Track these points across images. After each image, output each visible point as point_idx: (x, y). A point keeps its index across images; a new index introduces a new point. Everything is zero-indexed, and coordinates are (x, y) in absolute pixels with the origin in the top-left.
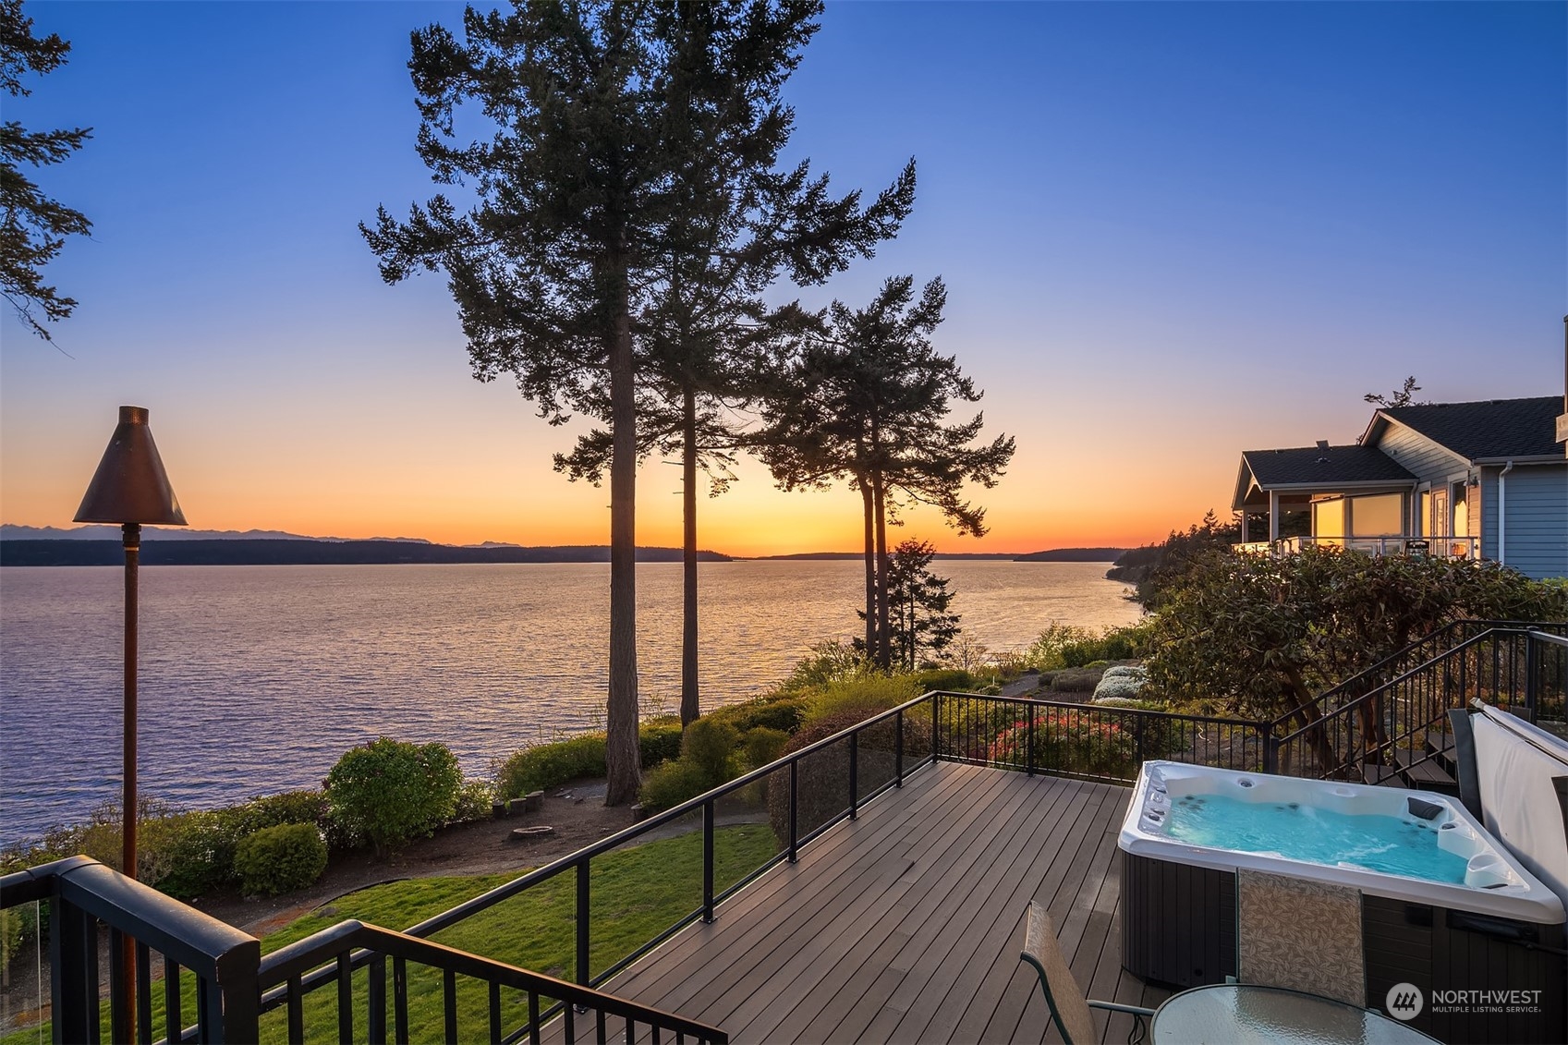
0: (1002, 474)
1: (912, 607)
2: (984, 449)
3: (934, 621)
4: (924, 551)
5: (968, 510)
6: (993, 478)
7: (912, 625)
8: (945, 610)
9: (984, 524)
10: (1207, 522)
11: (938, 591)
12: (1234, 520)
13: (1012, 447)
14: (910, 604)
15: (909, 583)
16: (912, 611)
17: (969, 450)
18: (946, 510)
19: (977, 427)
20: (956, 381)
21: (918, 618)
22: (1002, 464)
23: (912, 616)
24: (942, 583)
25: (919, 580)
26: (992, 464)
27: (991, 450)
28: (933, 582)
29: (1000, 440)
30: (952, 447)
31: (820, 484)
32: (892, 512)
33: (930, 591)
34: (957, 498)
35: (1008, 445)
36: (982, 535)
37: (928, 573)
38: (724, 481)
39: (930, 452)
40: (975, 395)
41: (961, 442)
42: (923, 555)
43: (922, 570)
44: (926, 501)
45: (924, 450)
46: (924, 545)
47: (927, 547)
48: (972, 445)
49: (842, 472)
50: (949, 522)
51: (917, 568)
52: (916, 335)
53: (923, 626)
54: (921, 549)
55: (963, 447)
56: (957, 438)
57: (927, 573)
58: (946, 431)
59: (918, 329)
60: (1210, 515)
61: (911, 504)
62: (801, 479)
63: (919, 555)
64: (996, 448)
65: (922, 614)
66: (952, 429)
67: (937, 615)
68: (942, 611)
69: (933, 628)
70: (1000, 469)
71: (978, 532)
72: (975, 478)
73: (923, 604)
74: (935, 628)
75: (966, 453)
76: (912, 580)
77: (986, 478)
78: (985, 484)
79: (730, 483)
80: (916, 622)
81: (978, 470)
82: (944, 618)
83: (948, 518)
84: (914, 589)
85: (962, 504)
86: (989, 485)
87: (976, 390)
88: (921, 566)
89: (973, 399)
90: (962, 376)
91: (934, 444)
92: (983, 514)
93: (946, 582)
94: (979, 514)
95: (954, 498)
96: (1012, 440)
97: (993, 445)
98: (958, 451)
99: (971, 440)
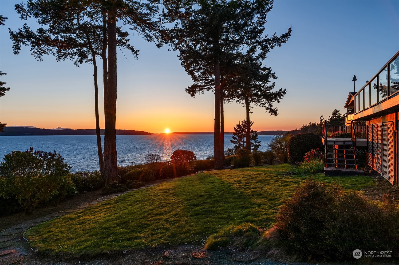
2: (276, 92)
5: (273, 108)
6: (280, 100)
9: (278, 112)
10: (321, 119)
12: (329, 118)
18: (266, 109)
20: (270, 73)
22: (282, 96)
26: (279, 96)
29: (281, 90)
30: (267, 91)
35: (284, 91)
36: (277, 115)
40: (276, 77)
41: (269, 90)
44: (260, 106)
49: (235, 98)
50: (267, 112)
52: (259, 61)
55: (271, 91)
58: (265, 87)
59: (260, 59)
60: (322, 116)
61: (255, 107)
66: (268, 87)
70: (282, 98)
71: (275, 115)
72: (276, 100)
77: (278, 100)
81: (276, 98)
83: (266, 111)
86: (278, 102)
87: (276, 76)
89: (275, 78)
90: (272, 72)
94: (276, 110)
95: (271, 105)
96: (285, 90)
97: (279, 91)
98: (270, 92)
99: (271, 89)
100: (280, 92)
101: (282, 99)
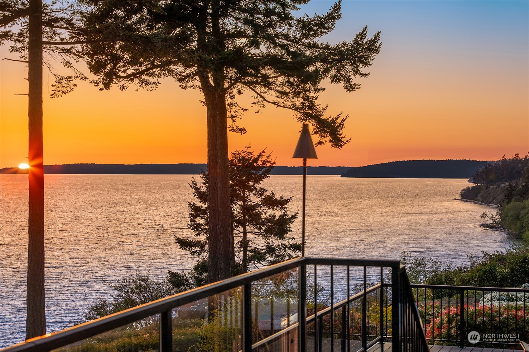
1: (245, 233)
2: (344, 44)
3: (271, 250)
5: (325, 116)
6: (356, 79)
7: (245, 254)
8: (286, 236)
9: (345, 133)
11: (277, 213)
13: (378, 44)
14: (242, 230)
15: (241, 203)
16: (245, 237)
18: (299, 115)
19: (335, 19)
22: (366, 64)
23: (244, 244)
24: (282, 203)
25: (254, 199)
27: (352, 46)
28: (271, 202)
29: (363, 34)
30: (306, 41)
33: (267, 213)
34: (316, 102)
36: (341, 146)
37: (265, 190)
39: (283, 47)
41: (316, 35)
42: (259, 168)
43: (258, 186)
44: (274, 103)
45: (276, 44)
46: (260, 156)
47: (264, 158)
51: (251, 183)
54: (256, 160)
55: (322, 40)
57: (263, 191)
58: (300, 22)
61: (257, 107)
62: (124, 75)
63: (254, 168)
64: (359, 44)
66: (306, 20)
67: (276, 242)
68: (281, 236)
69: (269, 258)
70: (363, 70)
71: (337, 142)
72: (335, 79)
73: (260, 228)
74: (272, 259)
75: (324, 49)
76: (244, 199)
77: (348, 80)
78: (346, 87)
80: (250, 251)
81: (338, 70)
82: (285, 247)
84: (248, 210)
85: (320, 108)
86: (350, 87)
88: (256, 181)
91: (286, 37)
92: (344, 120)
93: (287, 201)
94: (339, 121)
95: (312, 102)
96: (377, 36)
97: (355, 40)
98: (315, 46)
99: (325, 32)
100: (357, 44)
101: (365, 75)
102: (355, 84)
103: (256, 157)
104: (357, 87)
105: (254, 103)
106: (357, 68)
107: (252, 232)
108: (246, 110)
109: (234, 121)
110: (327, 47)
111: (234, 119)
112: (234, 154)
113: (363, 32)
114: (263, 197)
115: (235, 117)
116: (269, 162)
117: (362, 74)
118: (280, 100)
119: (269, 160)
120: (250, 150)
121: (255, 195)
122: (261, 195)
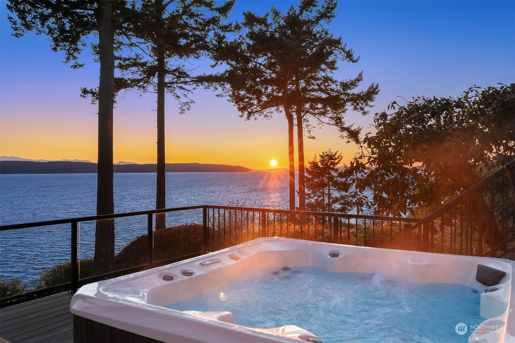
0: (371, 106)
1: (329, 190)
2: (362, 92)
3: (342, 197)
4: (336, 157)
5: (352, 128)
6: (367, 109)
7: (329, 200)
13: (378, 90)
14: (328, 188)
15: (328, 176)
16: (329, 191)
17: (353, 93)
18: (339, 129)
19: (359, 80)
20: (344, 51)
21: (333, 196)
22: (372, 100)
23: (329, 195)
25: (333, 174)
26: (365, 101)
27: (366, 93)
28: (341, 175)
29: (372, 86)
30: (343, 92)
31: (266, 116)
32: (309, 131)
33: (340, 180)
34: (345, 121)
35: (375, 89)
37: (338, 170)
38: (187, 103)
40: (356, 60)
41: (349, 89)
42: (335, 159)
43: (335, 168)
44: (328, 124)
46: (336, 154)
48: (356, 91)
50: (341, 136)
51: (332, 167)
52: (321, 26)
53: (336, 200)
54: (334, 156)
55: (352, 91)
56: (348, 86)
58: (341, 83)
59: (322, 22)
61: (320, 126)
63: (333, 159)
64: (369, 91)
65: (336, 194)
66: (344, 82)
67: (344, 193)
68: (347, 192)
70: (370, 103)
72: (355, 109)
73: (335, 187)
75: (352, 95)
76: (329, 174)
77: (363, 109)
78: (362, 113)
79: (190, 105)
80: (331, 198)
81: (358, 105)
83: (341, 134)
84: (331, 178)
85: (348, 125)
86: (364, 113)
87: (355, 57)
88: (334, 166)
89: (354, 62)
90: (347, 49)
96: (377, 86)
99: (355, 88)
102: (367, 112)
103: (334, 154)
104: (368, 113)
105: (318, 124)
106: (367, 103)
107: (332, 189)
108: (315, 127)
109: (310, 133)
110: (353, 94)
111: (310, 132)
112: (323, 153)
113: (372, 85)
114: (338, 173)
115: (310, 131)
116: (341, 156)
117: (370, 106)
118: (331, 122)
119: (340, 155)
120: (331, 151)
121: (334, 172)
122: (337, 172)
